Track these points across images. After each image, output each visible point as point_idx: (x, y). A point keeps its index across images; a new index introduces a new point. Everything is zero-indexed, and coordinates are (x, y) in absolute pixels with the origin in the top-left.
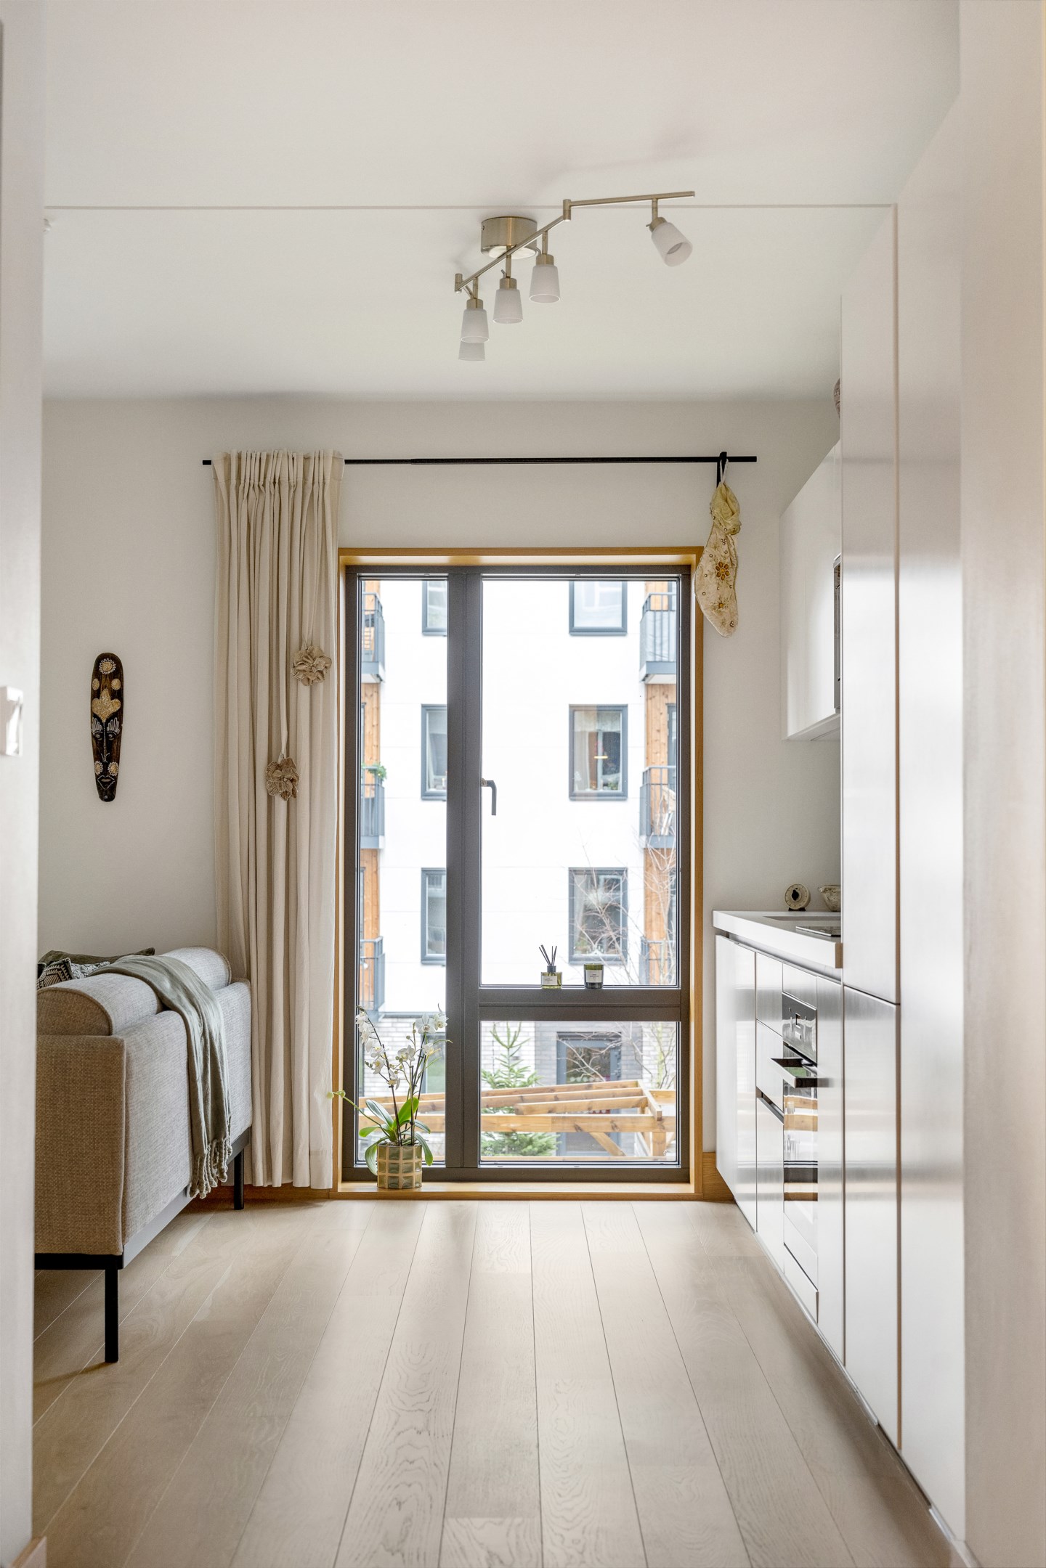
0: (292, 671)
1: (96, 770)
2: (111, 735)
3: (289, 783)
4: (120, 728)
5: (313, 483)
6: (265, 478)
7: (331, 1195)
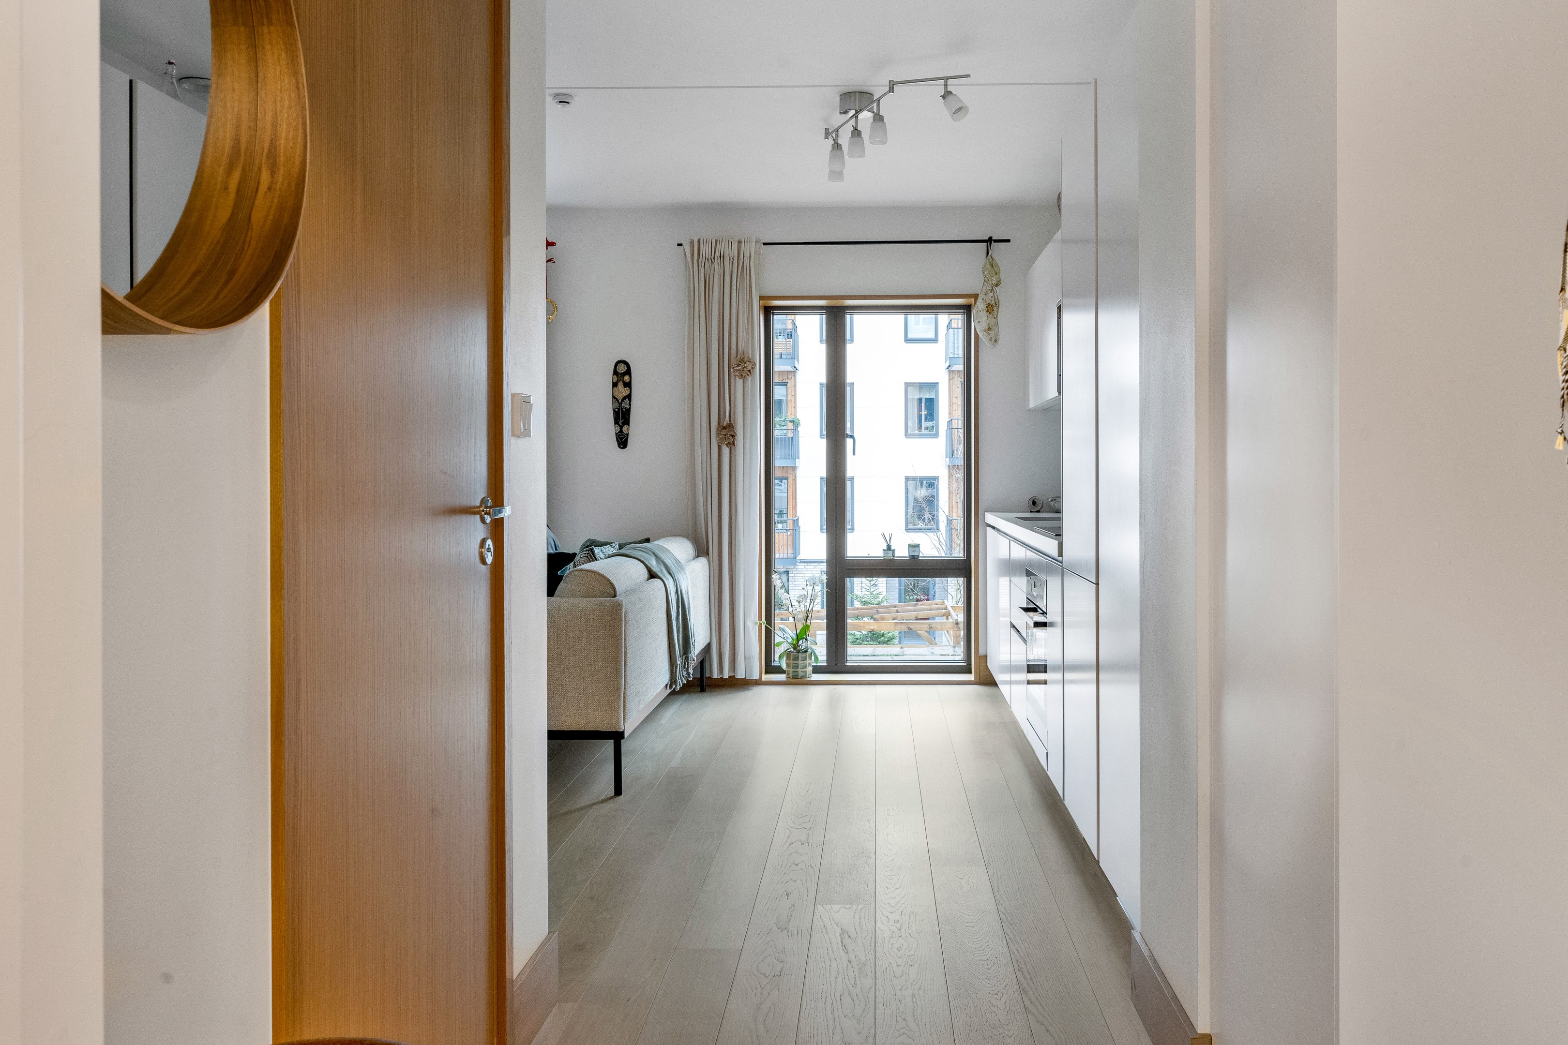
0: (732, 370)
1: (616, 430)
2: (624, 409)
3: (731, 437)
4: (630, 405)
5: (744, 257)
6: (715, 254)
7: (758, 683)
